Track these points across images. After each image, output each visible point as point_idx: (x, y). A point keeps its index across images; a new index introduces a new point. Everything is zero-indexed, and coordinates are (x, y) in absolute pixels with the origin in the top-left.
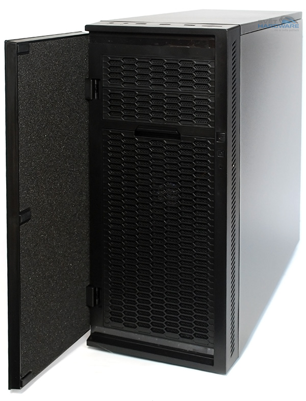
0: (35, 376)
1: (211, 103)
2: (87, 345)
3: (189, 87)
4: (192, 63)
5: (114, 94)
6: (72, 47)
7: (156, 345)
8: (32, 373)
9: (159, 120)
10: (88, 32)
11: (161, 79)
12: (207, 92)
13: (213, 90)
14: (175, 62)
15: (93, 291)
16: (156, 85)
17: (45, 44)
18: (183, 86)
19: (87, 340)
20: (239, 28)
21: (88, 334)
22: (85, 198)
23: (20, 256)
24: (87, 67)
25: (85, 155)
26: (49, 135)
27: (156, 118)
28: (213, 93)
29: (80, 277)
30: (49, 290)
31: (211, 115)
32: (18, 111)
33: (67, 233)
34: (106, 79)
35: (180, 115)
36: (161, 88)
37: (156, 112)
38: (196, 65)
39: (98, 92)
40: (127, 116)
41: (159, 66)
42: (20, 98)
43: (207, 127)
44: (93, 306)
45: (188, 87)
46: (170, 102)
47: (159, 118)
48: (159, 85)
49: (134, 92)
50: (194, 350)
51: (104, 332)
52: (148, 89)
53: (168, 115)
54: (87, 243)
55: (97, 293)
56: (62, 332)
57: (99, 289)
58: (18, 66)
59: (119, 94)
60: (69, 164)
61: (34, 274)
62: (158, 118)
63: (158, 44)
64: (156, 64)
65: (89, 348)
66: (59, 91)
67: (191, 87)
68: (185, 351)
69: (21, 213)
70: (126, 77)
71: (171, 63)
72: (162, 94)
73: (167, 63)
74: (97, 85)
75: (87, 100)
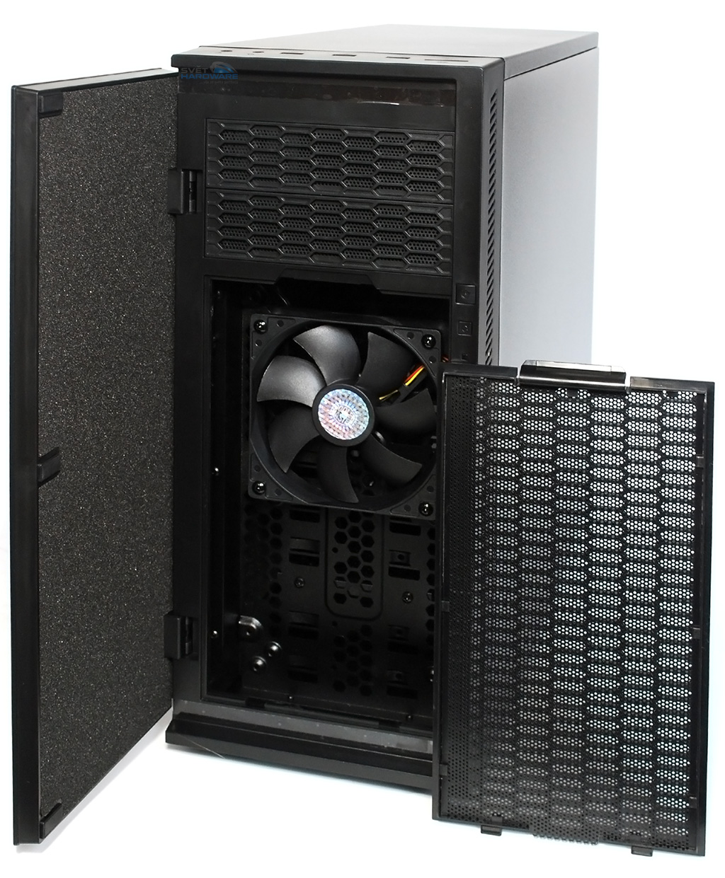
0: (67, 813)
1: (444, 221)
2: (166, 742)
3: (397, 188)
4: (402, 137)
5: (232, 201)
6: (145, 102)
7: (317, 737)
8: (62, 808)
9: (330, 258)
10: (176, 70)
11: (334, 170)
12: (434, 200)
13: (449, 194)
14: (368, 135)
15: (179, 623)
16: (323, 183)
17: (93, 95)
18: (382, 187)
19: (167, 731)
20: (501, 65)
21: (168, 718)
22: (164, 424)
23: (38, 553)
24: (172, 144)
25: (166, 333)
26: (96, 290)
27: (323, 254)
28: (449, 200)
29: (152, 596)
30: (94, 625)
31: (444, 248)
32: (38, 239)
33: (128, 500)
34: (214, 171)
35: (376, 248)
36: (335, 191)
37: (323, 241)
38: (413, 141)
39: (194, 197)
40: (258, 249)
41: (331, 143)
42: (43, 211)
43: (433, 272)
44: (179, 657)
45: (393, 187)
46: (355, 220)
47: (330, 254)
48: (330, 183)
49: (275, 197)
50: (398, 745)
51: (203, 713)
52: (306, 191)
53: (351, 246)
54: (167, 522)
55: (187, 629)
56: (117, 717)
57: (191, 619)
58: (41, 140)
59: (242, 202)
60: (135, 352)
61: (65, 592)
62: (326, 254)
63: (329, 96)
64: (326, 140)
65: (169, 747)
66: (117, 196)
67: (401, 188)
68: (380, 748)
69: (41, 460)
70: (259, 165)
71: (357, 138)
72: (338, 201)
73: (349, 138)
74: (194, 183)
75: (171, 214)
